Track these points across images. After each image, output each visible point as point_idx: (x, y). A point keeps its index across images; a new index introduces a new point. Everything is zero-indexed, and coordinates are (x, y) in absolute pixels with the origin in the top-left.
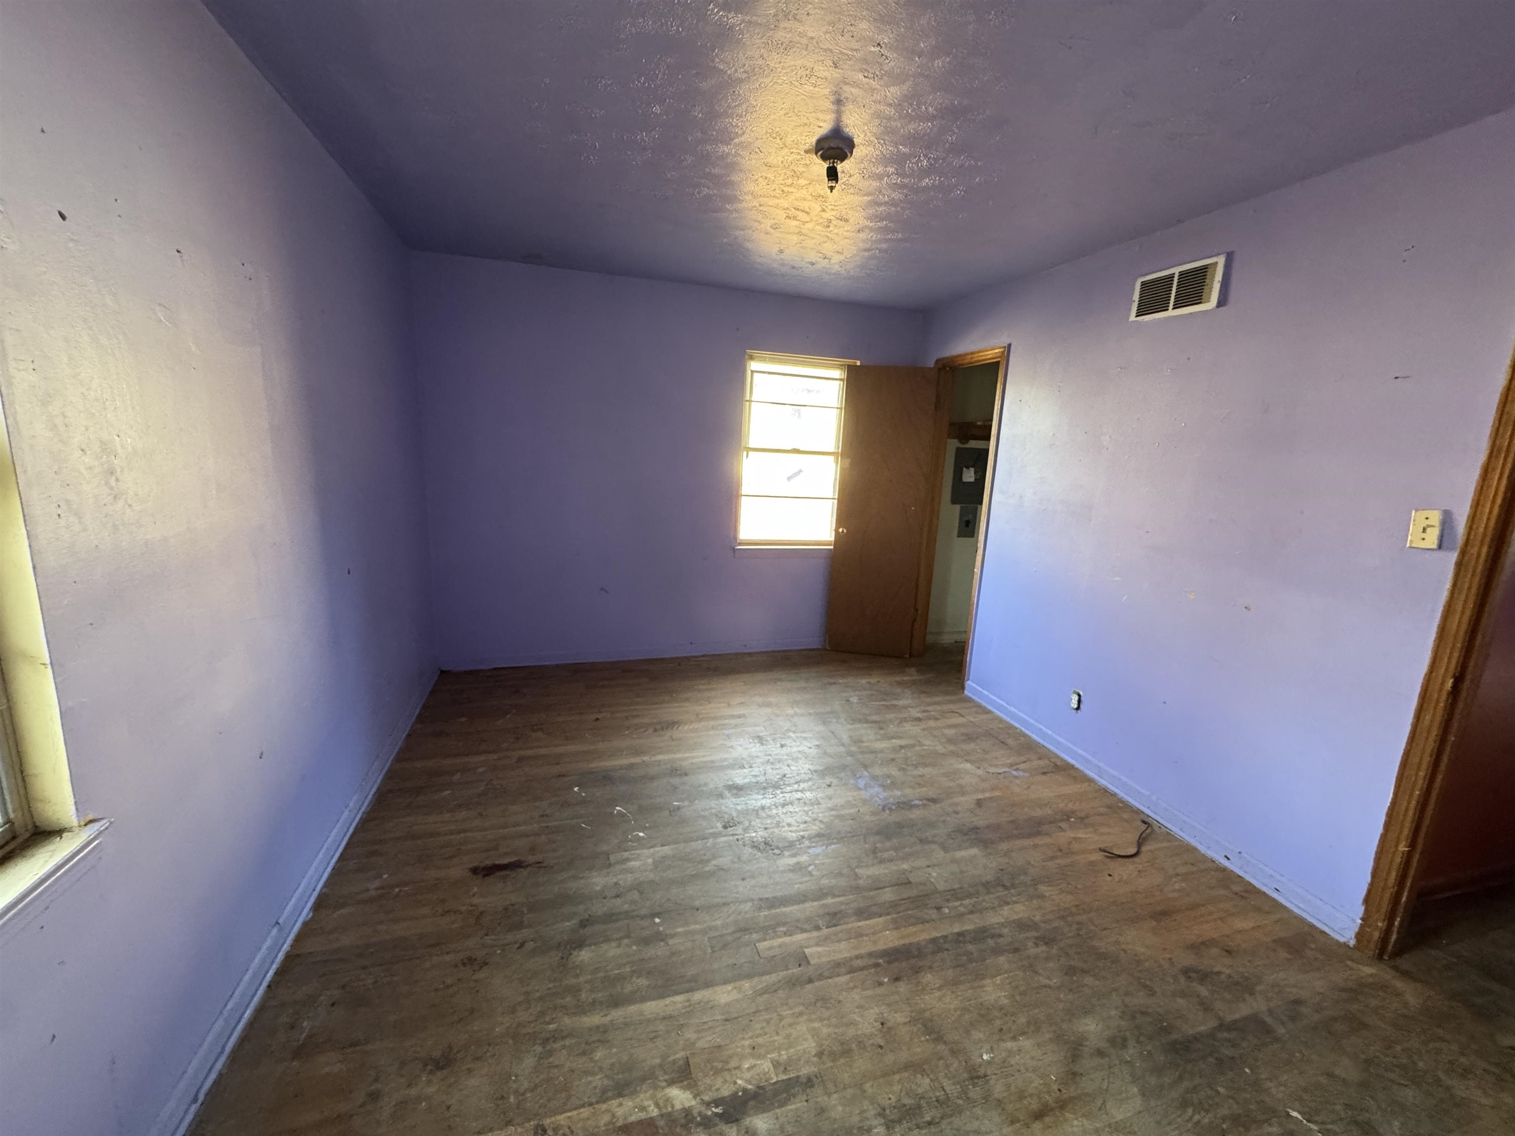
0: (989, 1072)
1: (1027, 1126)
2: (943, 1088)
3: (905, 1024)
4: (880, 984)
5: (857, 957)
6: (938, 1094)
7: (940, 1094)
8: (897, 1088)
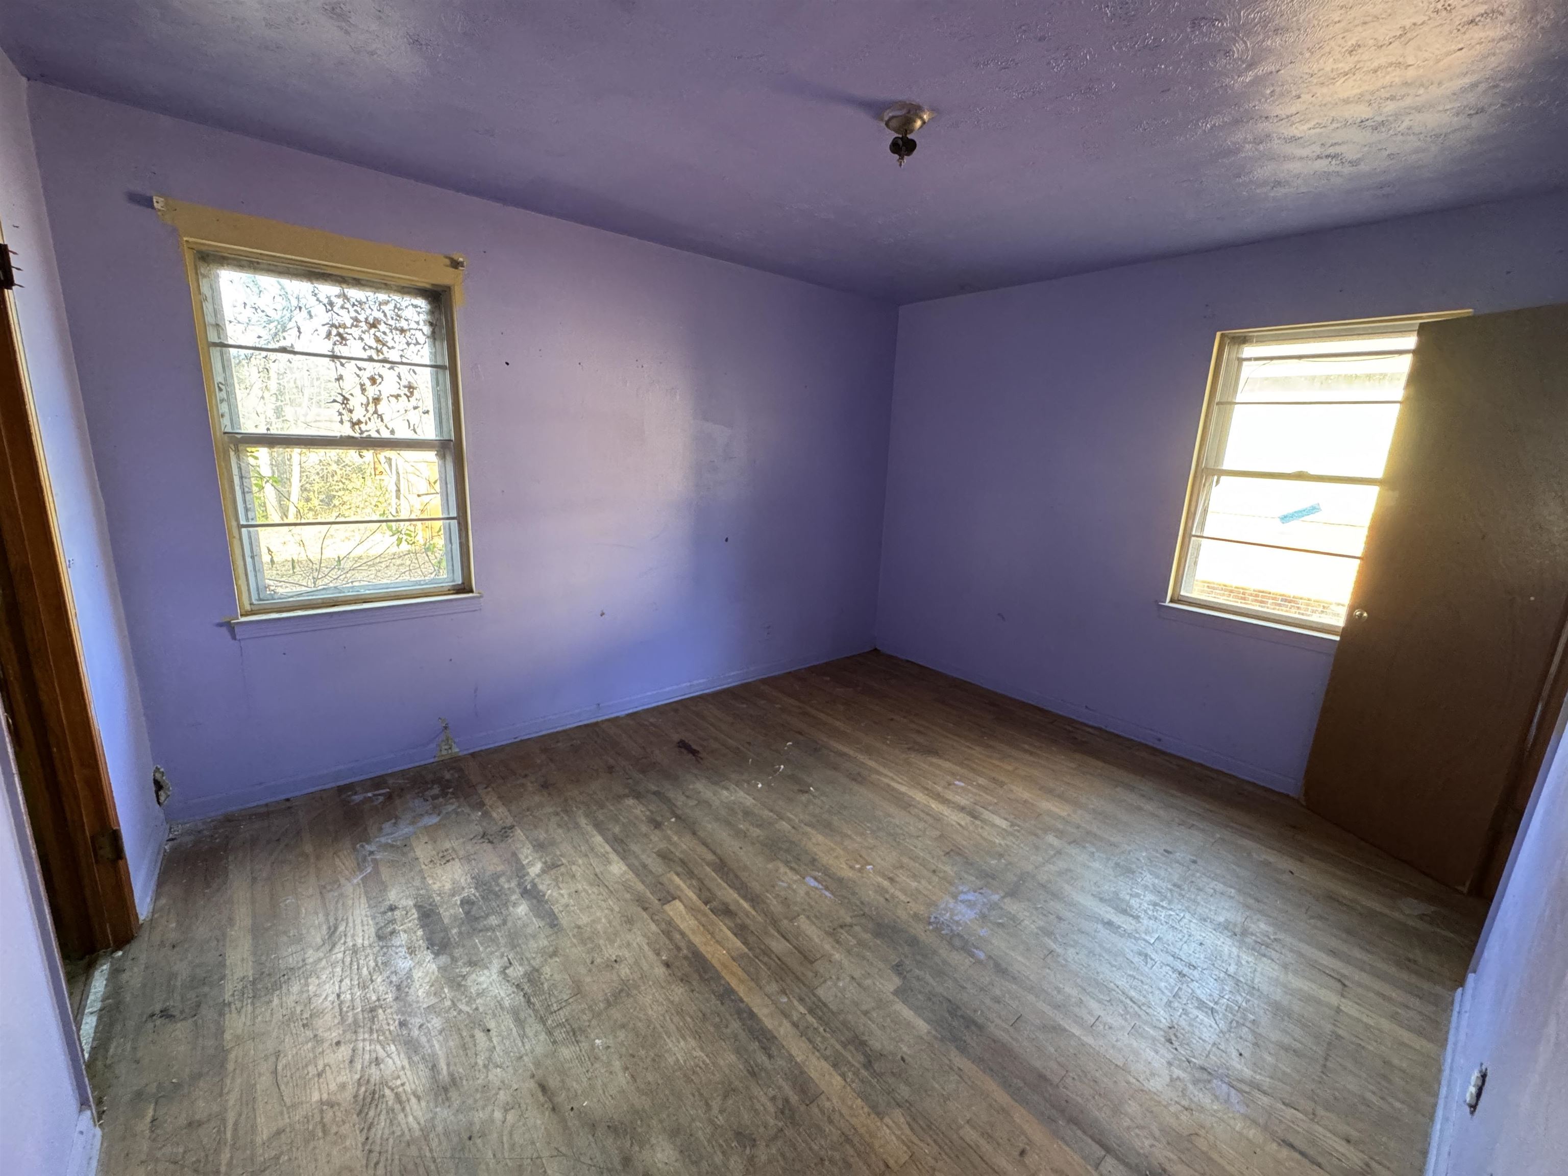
0: (581, 1045)
1: (533, 1076)
2: (561, 1008)
3: (619, 976)
4: (658, 954)
5: (683, 934)
6: (555, 1005)
7: (555, 1007)
8: (557, 977)
